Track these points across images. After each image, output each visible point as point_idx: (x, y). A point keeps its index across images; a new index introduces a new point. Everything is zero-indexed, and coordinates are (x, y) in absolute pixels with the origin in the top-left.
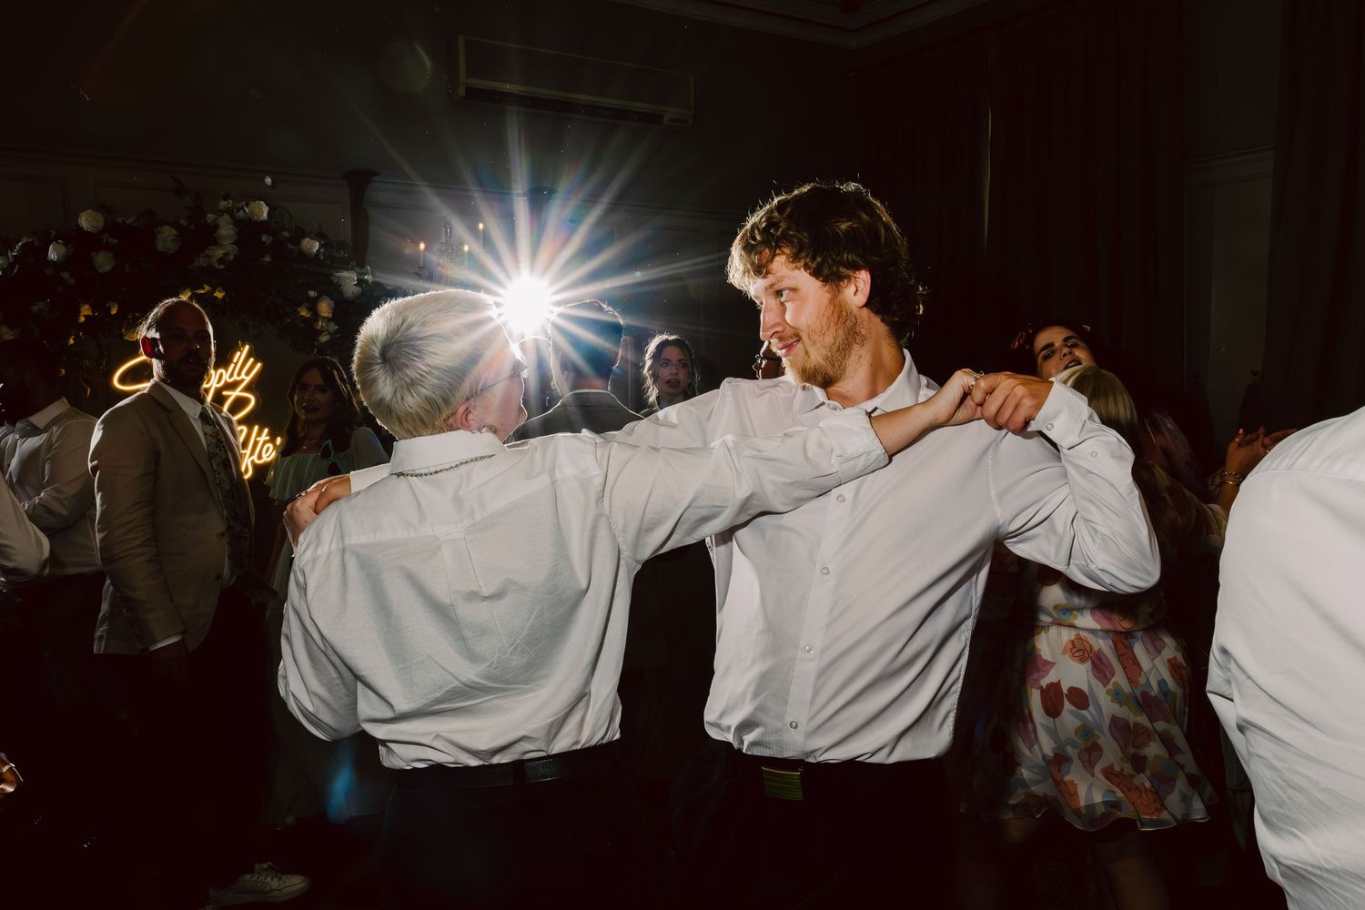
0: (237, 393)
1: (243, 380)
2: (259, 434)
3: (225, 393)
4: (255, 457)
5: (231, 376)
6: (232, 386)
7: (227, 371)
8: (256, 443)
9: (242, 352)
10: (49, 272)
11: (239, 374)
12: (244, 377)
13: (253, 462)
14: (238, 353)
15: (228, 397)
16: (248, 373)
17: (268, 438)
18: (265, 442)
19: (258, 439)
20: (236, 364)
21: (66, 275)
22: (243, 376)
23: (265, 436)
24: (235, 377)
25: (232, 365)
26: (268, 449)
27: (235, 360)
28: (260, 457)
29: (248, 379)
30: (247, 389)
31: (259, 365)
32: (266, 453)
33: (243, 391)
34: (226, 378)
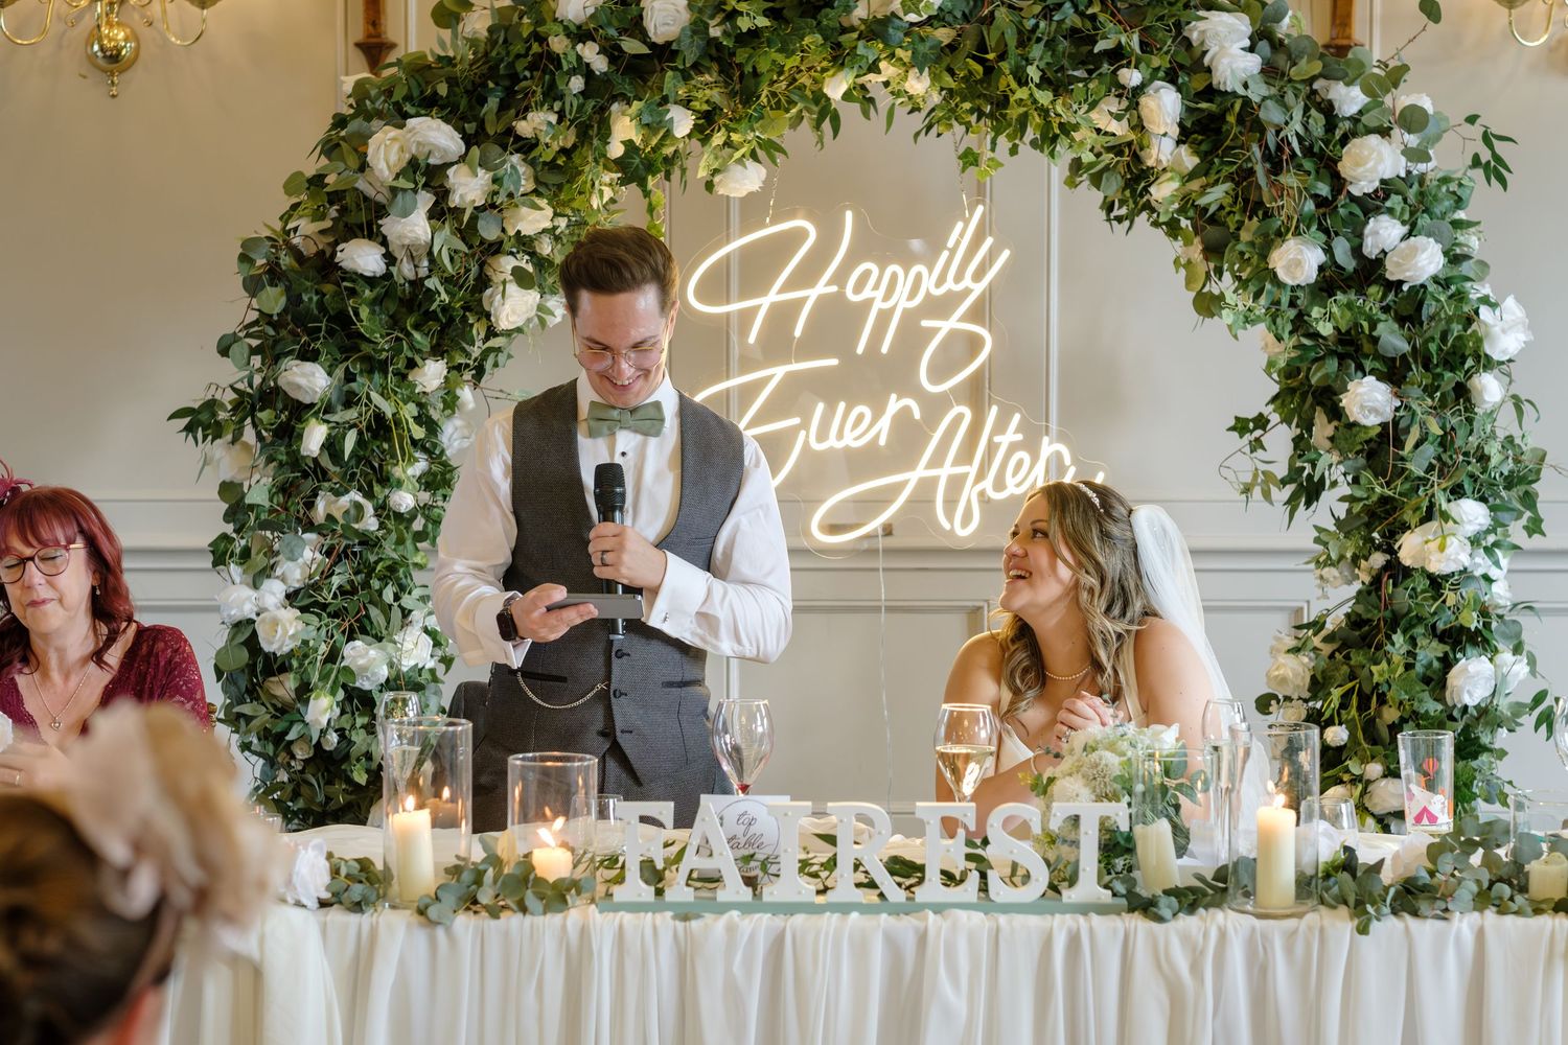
0: (953, 323)
1: (967, 292)
2: (1000, 427)
3: (925, 323)
4: (987, 484)
5: (941, 281)
6: (940, 306)
7: (930, 272)
8: (992, 448)
9: (967, 223)
10: (558, 44)
11: (958, 278)
12: (972, 285)
13: (982, 494)
14: (960, 225)
15: (935, 331)
16: (978, 275)
17: (1019, 437)
18: (1013, 448)
19: (997, 439)
20: (953, 252)
21: (590, 53)
22: (967, 282)
23: (1011, 436)
24: (950, 285)
25: (945, 254)
26: (1020, 464)
27: (950, 244)
28: (999, 484)
29: (979, 288)
30: (976, 314)
31: (1006, 254)
32: (1014, 476)
33: (962, 319)
34: (928, 284)
